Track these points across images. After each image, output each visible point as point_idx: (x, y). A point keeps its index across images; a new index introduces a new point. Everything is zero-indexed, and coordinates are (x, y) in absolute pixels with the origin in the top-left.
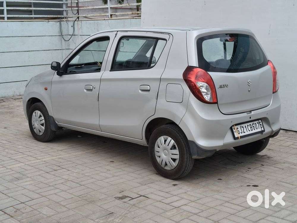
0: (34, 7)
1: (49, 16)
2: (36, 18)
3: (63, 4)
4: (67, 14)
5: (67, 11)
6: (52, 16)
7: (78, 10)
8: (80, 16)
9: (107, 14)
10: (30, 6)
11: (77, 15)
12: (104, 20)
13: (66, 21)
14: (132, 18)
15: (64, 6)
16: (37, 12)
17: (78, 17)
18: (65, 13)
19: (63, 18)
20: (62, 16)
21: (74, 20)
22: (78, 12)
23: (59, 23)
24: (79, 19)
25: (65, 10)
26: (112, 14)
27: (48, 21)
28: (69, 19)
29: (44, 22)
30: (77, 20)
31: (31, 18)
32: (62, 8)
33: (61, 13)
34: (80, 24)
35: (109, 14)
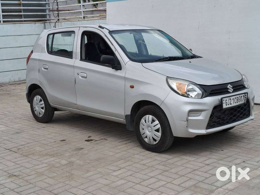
0: (23, 12)
1: (35, 19)
2: (25, 21)
3: (46, 9)
4: (50, 17)
5: (49, 15)
6: (38, 19)
7: (58, 14)
8: (60, 18)
9: (81, 16)
10: (21, 12)
11: (57, 18)
12: (79, 21)
13: (49, 22)
14: (100, 19)
15: (47, 11)
16: (26, 16)
17: (59, 20)
18: (48, 17)
19: (47, 20)
20: (46, 19)
21: (55, 22)
22: (58, 15)
23: (43, 24)
24: (59, 21)
25: (48, 14)
26: (85, 16)
27: (35, 23)
28: (52, 21)
29: (32, 24)
30: (58, 21)
31: (22, 21)
32: (46, 12)
33: (45, 16)
34: (60, 24)
35: (82, 16)
